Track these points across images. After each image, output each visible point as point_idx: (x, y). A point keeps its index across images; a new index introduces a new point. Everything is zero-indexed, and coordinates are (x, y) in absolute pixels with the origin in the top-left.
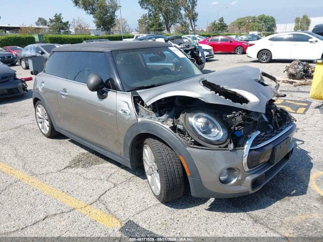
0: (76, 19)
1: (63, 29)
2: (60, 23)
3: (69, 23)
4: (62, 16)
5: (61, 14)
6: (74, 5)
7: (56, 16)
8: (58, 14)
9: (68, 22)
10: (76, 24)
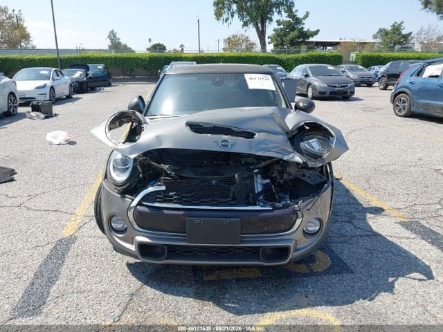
0: (426, 28)
1: (400, 43)
2: (398, 35)
3: (412, 35)
4: (404, 25)
5: (402, 22)
6: (423, 7)
7: (394, 25)
8: (399, 23)
9: (410, 34)
10: (423, 37)
